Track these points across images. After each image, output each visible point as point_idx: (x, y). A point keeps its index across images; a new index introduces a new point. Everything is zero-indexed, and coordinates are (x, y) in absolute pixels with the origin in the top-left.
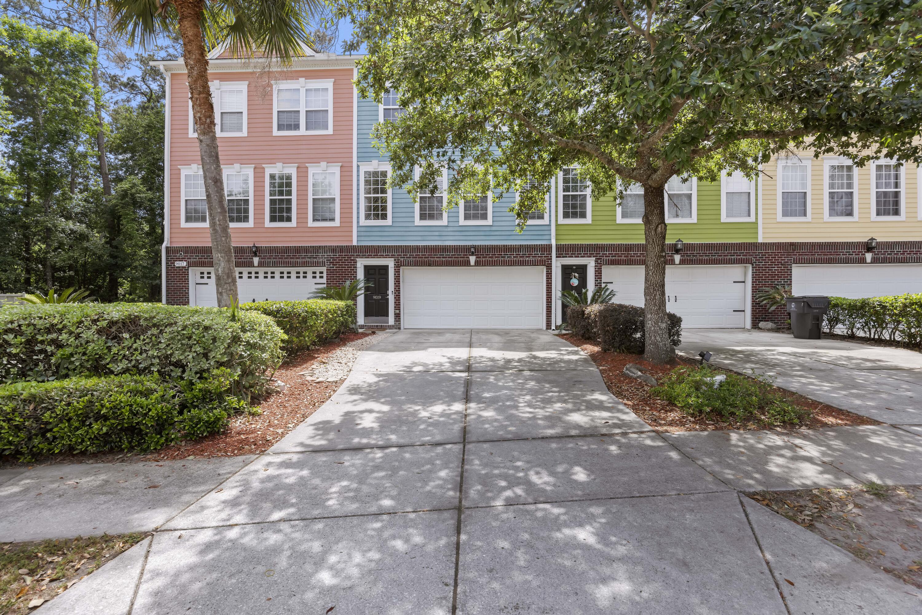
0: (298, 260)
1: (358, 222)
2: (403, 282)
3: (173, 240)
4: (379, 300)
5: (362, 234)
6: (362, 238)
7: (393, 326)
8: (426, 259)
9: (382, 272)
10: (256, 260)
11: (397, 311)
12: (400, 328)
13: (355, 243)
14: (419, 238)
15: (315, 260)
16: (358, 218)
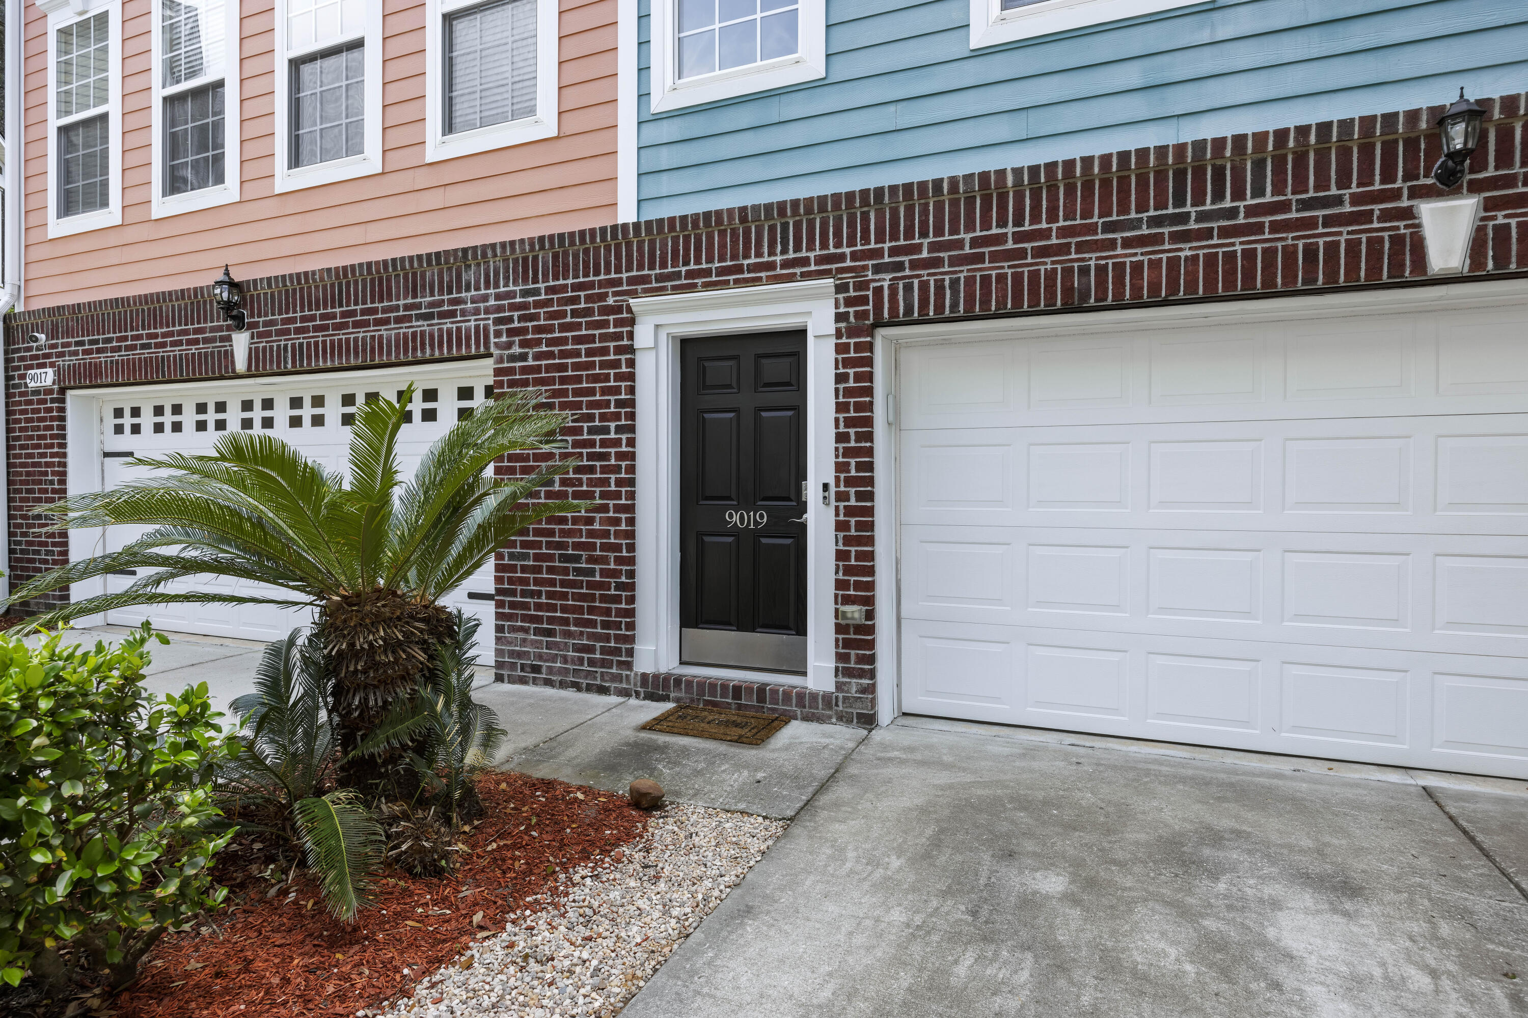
0: (383, 331)
1: (643, 96)
2: (894, 424)
3: (35, 289)
4: (757, 534)
5: (665, 157)
6: (666, 184)
7: (828, 700)
8: (1047, 264)
9: (774, 369)
10: (241, 343)
11: (855, 612)
12: (869, 721)
13: (627, 214)
14: (1000, 130)
15: (447, 324)
16: (643, 70)
